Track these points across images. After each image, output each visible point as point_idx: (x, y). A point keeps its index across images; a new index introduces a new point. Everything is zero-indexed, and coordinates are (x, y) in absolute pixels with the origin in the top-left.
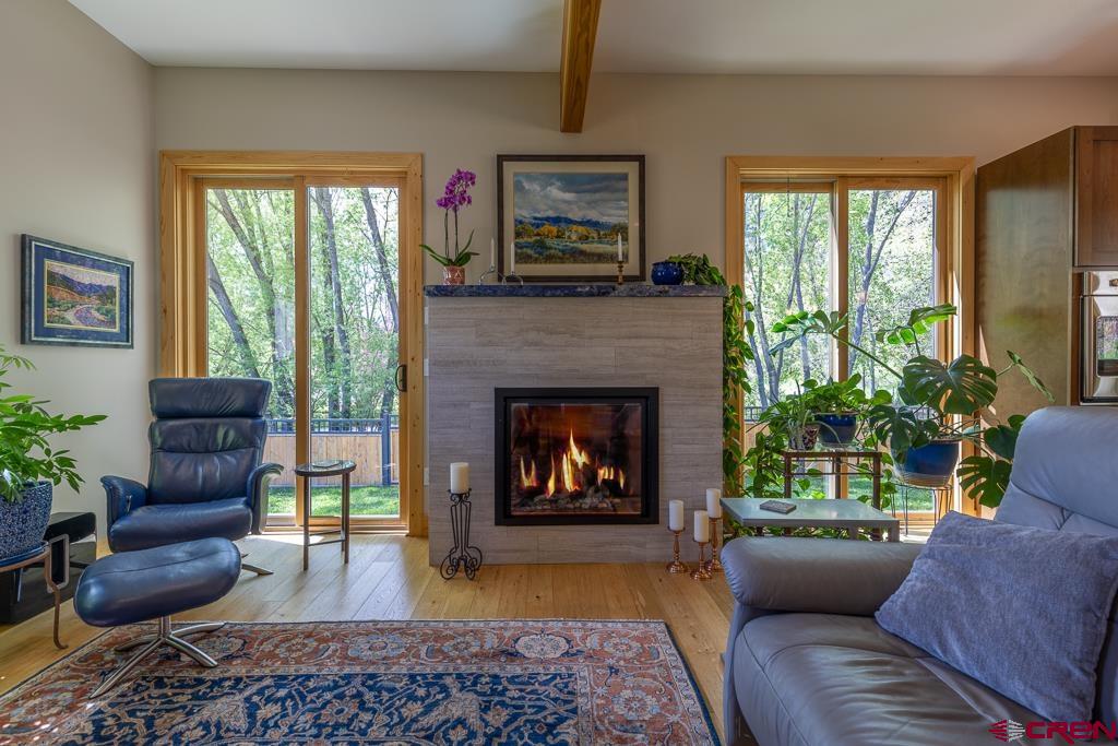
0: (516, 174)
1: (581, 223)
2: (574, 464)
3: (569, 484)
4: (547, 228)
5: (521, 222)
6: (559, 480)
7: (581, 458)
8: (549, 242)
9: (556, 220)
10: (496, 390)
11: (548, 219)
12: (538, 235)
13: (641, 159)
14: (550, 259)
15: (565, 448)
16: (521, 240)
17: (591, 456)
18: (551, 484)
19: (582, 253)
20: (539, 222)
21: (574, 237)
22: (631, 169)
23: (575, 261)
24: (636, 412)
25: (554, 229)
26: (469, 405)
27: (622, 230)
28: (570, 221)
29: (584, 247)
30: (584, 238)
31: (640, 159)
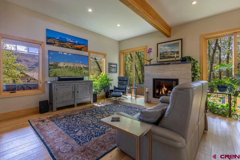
0: (160, 46)
1: (170, 52)
2: (164, 90)
5: (161, 53)
6: (162, 92)
7: (166, 89)
8: (165, 56)
9: (166, 52)
10: (153, 79)
11: (165, 52)
12: (163, 55)
13: (181, 39)
14: (165, 58)
15: (163, 87)
16: (161, 56)
19: (171, 57)
20: (163, 53)
21: (169, 54)
22: (180, 41)
23: (169, 58)
25: (166, 53)
26: (149, 81)
27: (178, 52)
29: (171, 56)
30: (171, 54)
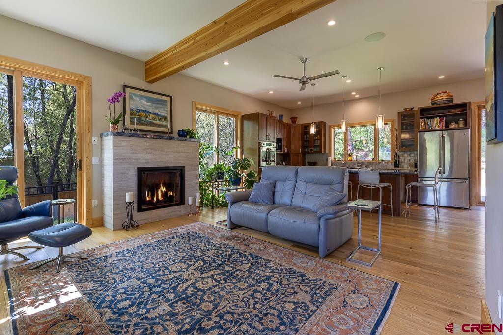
0: (130, 93)
1: (153, 114)
2: (161, 191)
3: (160, 198)
4: (141, 113)
5: (132, 110)
7: (164, 190)
8: (142, 118)
9: (145, 111)
10: (138, 168)
11: (142, 110)
12: (138, 115)
14: (142, 124)
15: (159, 187)
16: (132, 116)
17: (166, 188)
18: (155, 199)
19: (153, 123)
20: (139, 111)
21: (151, 118)
22: (168, 99)
23: (151, 126)
24: (178, 174)
25: (144, 114)
26: (128, 174)
27: (165, 118)
28: (150, 113)
29: (154, 121)
30: (154, 119)
31: (171, 97)
